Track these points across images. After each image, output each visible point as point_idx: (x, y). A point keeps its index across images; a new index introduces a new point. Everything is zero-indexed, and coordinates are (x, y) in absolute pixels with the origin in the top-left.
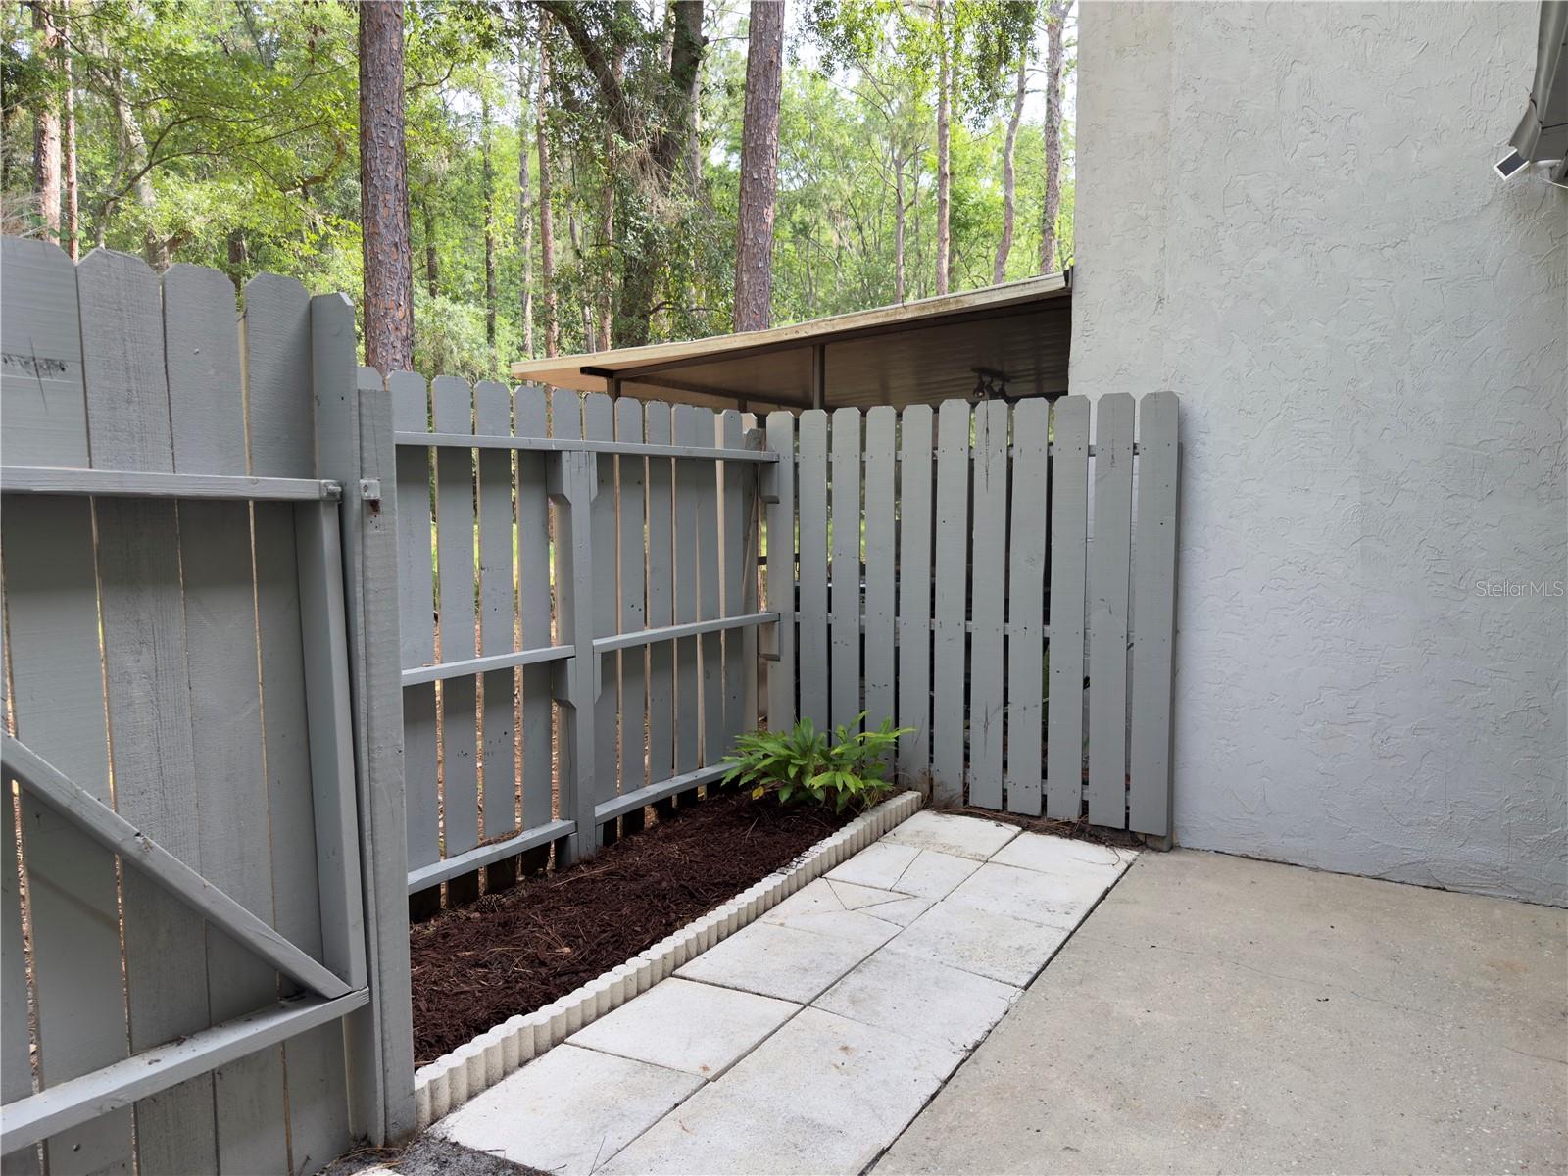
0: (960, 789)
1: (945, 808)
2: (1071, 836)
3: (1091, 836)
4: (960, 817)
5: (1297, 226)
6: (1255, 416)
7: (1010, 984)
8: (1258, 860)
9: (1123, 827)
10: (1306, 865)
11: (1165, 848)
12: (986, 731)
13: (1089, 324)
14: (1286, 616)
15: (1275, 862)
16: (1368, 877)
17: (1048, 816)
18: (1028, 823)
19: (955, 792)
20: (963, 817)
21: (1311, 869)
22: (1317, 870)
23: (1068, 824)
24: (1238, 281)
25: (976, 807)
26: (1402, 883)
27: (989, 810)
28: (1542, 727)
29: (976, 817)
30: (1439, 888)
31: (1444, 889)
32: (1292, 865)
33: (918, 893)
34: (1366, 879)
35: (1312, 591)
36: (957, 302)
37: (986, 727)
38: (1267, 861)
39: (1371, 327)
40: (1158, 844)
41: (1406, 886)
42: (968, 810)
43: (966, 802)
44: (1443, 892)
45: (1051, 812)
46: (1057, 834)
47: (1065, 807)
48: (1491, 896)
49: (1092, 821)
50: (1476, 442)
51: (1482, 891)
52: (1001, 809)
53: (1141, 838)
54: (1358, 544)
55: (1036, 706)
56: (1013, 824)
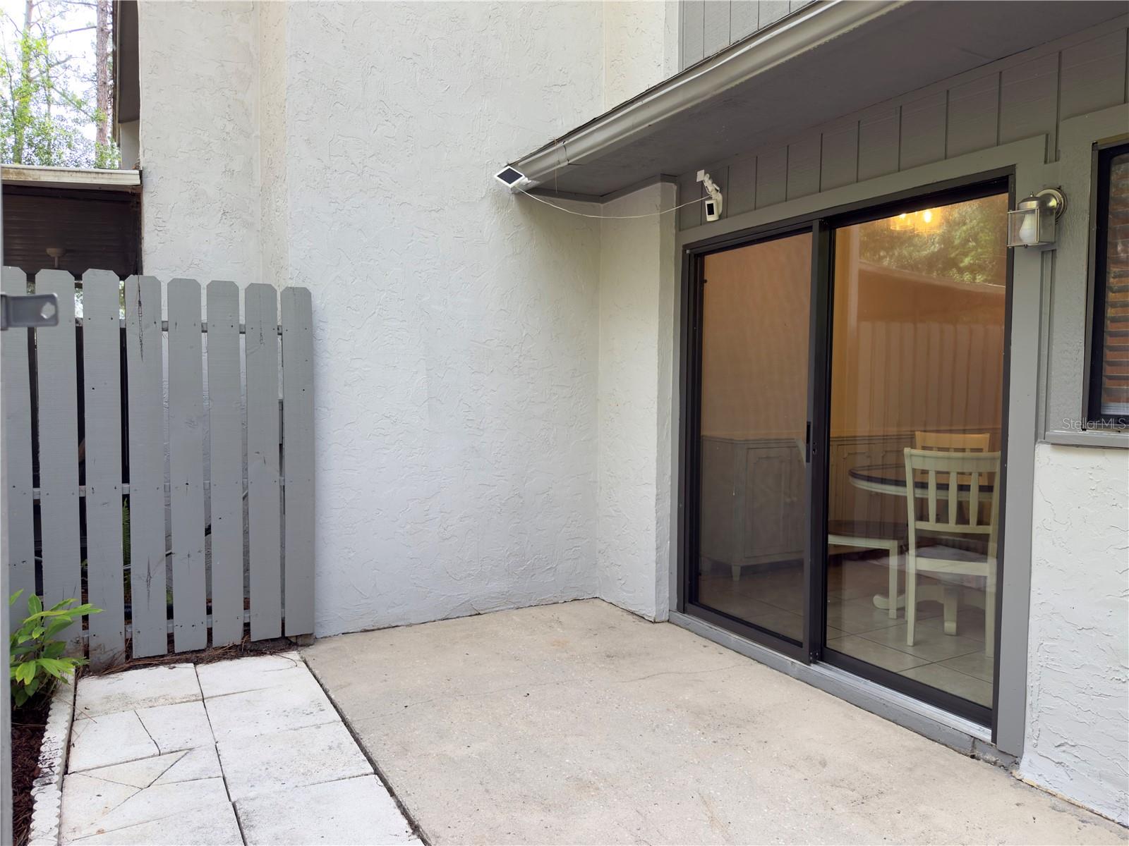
0: (121, 646)
1: (107, 669)
2: (238, 657)
3: (251, 651)
4: (125, 673)
5: (380, 182)
6: (358, 313)
7: (362, 775)
8: (373, 630)
9: (280, 635)
10: (403, 623)
11: (312, 642)
12: (148, 585)
13: (161, 220)
14: (385, 454)
15: (385, 628)
16: (439, 620)
17: (214, 646)
18: (197, 657)
19: (115, 651)
20: (130, 672)
21: (407, 626)
22: (410, 625)
23: (235, 646)
24: (343, 212)
25: (139, 659)
26: (458, 617)
27: (154, 657)
28: (520, 505)
29: (141, 668)
30: (476, 614)
31: (479, 614)
32: (394, 627)
33: (189, 745)
34: (440, 622)
35: (401, 436)
36: (19, 174)
37: (148, 581)
38: (379, 629)
39: (428, 262)
40: (308, 641)
41: (461, 619)
42: (132, 664)
43: (128, 656)
44: (480, 616)
45: (215, 643)
46: (224, 659)
47: (228, 634)
48: (502, 610)
49: (253, 639)
50: (484, 340)
51: (497, 609)
52: (166, 652)
53: (293, 640)
54: (426, 403)
55: (199, 552)
56: (182, 662)
